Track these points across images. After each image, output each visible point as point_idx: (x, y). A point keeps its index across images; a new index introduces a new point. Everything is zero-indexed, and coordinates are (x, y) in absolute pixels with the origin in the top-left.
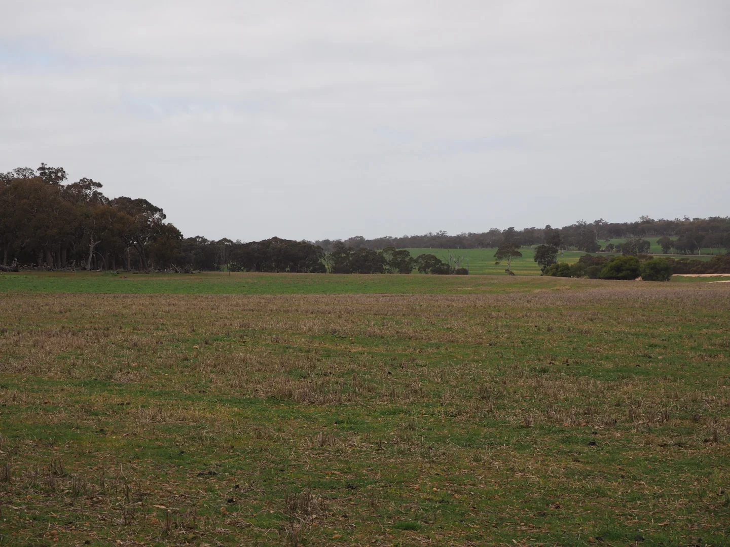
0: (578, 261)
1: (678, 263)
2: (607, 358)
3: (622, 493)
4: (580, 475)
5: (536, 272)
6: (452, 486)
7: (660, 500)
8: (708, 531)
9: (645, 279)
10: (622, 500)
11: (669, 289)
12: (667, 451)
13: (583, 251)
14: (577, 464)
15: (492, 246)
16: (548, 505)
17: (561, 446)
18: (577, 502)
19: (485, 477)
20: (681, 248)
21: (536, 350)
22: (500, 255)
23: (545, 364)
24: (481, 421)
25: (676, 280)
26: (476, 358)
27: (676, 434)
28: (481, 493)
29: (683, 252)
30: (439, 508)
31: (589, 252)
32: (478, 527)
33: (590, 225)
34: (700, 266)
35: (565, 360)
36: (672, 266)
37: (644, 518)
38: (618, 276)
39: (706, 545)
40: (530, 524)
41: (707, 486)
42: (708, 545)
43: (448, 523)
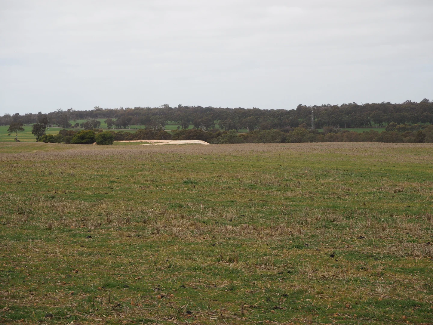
0: (58, 133)
1: (117, 134)
2: (87, 189)
3: (112, 263)
4: (86, 254)
5: (33, 140)
6: (14, 263)
7: (133, 266)
8: (163, 281)
9: (98, 143)
10: (112, 267)
11: (113, 149)
12: (132, 239)
13: (61, 127)
14: (83, 248)
15: (6, 125)
16: (71, 271)
17: (72, 239)
18: (87, 269)
19: (32, 257)
20: (118, 125)
21: (45, 186)
22: (11, 130)
23: (52, 193)
24: (22, 227)
25: (117, 144)
26: (11, 190)
27: (135, 230)
28: (32, 266)
29: (120, 127)
30: (9, 275)
31: (64, 128)
32: (34, 284)
33: (65, 111)
34: (130, 136)
35: (64, 191)
36: (114, 136)
37: (127, 276)
38: (83, 142)
39: (163, 288)
40: (64, 282)
41: (158, 257)
42: (164, 288)
43: (16, 283)
